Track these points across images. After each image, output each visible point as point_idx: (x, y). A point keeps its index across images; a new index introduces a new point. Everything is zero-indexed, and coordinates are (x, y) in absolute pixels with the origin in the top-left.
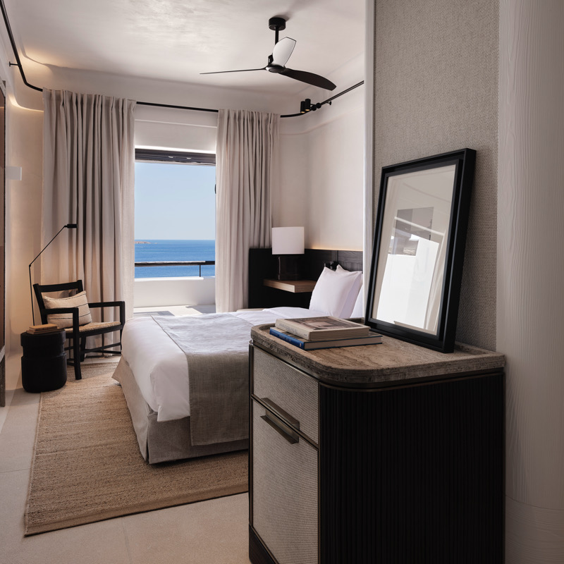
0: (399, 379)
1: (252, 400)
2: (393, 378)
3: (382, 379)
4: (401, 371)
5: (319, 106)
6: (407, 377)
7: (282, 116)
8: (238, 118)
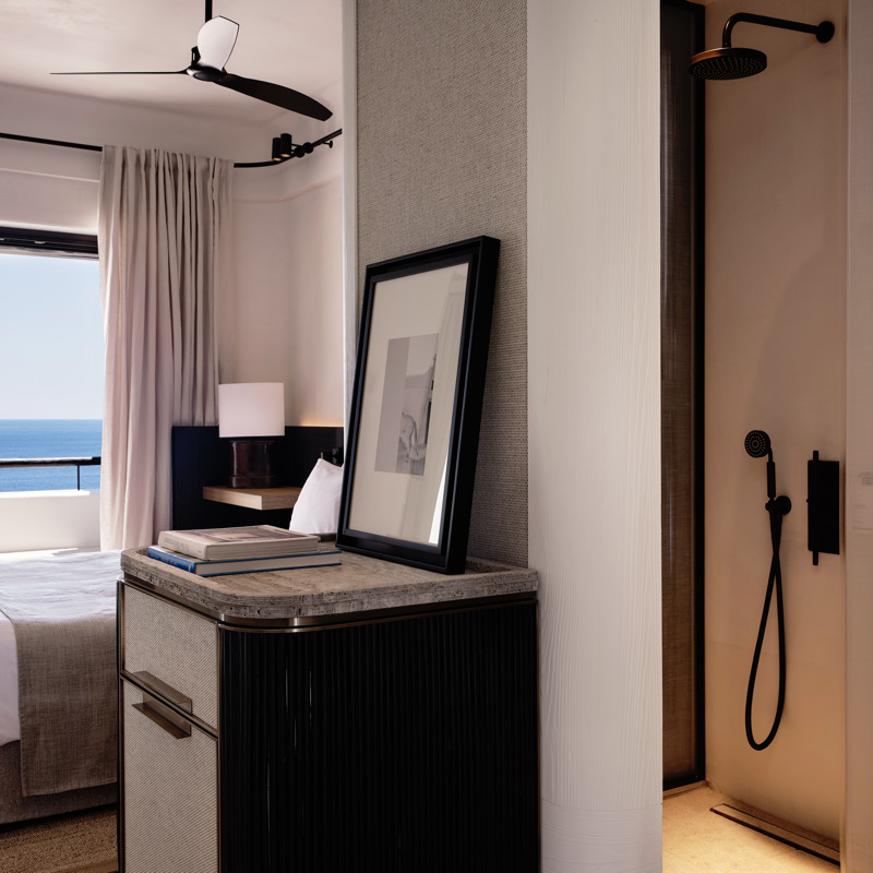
0: (352, 610)
1: (122, 681)
2: (340, 609)
3: (322, 611)
4: (355, 597)
5: (308, 148)
6: (366, 607)
7: (237, 165)
8: (143, 163)
